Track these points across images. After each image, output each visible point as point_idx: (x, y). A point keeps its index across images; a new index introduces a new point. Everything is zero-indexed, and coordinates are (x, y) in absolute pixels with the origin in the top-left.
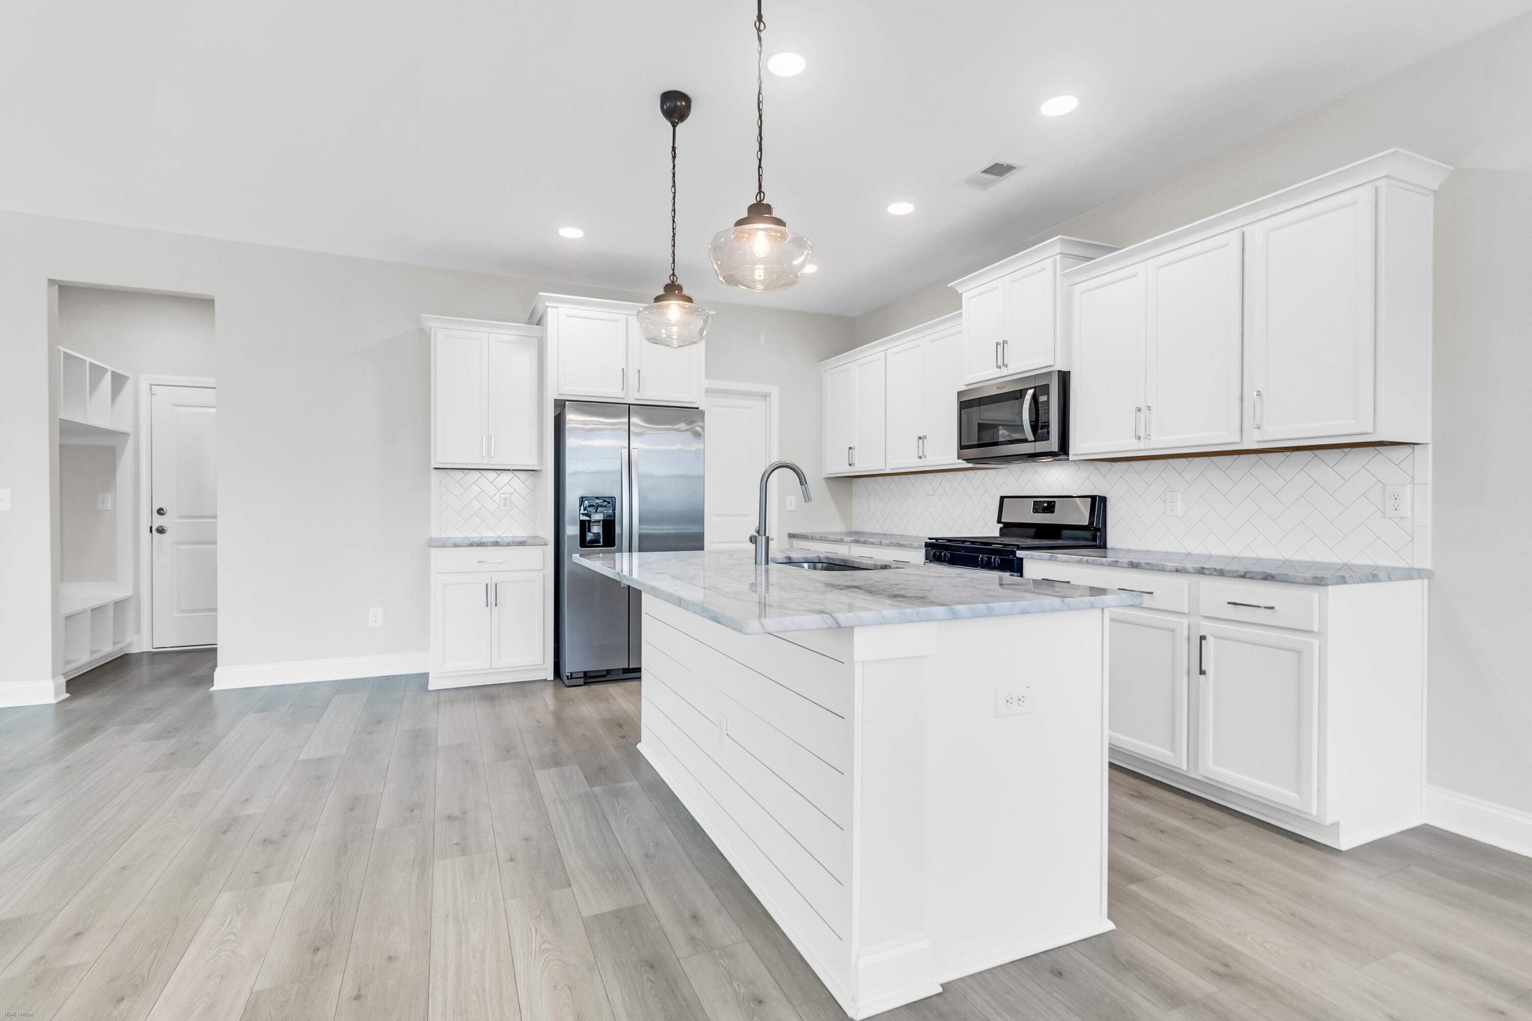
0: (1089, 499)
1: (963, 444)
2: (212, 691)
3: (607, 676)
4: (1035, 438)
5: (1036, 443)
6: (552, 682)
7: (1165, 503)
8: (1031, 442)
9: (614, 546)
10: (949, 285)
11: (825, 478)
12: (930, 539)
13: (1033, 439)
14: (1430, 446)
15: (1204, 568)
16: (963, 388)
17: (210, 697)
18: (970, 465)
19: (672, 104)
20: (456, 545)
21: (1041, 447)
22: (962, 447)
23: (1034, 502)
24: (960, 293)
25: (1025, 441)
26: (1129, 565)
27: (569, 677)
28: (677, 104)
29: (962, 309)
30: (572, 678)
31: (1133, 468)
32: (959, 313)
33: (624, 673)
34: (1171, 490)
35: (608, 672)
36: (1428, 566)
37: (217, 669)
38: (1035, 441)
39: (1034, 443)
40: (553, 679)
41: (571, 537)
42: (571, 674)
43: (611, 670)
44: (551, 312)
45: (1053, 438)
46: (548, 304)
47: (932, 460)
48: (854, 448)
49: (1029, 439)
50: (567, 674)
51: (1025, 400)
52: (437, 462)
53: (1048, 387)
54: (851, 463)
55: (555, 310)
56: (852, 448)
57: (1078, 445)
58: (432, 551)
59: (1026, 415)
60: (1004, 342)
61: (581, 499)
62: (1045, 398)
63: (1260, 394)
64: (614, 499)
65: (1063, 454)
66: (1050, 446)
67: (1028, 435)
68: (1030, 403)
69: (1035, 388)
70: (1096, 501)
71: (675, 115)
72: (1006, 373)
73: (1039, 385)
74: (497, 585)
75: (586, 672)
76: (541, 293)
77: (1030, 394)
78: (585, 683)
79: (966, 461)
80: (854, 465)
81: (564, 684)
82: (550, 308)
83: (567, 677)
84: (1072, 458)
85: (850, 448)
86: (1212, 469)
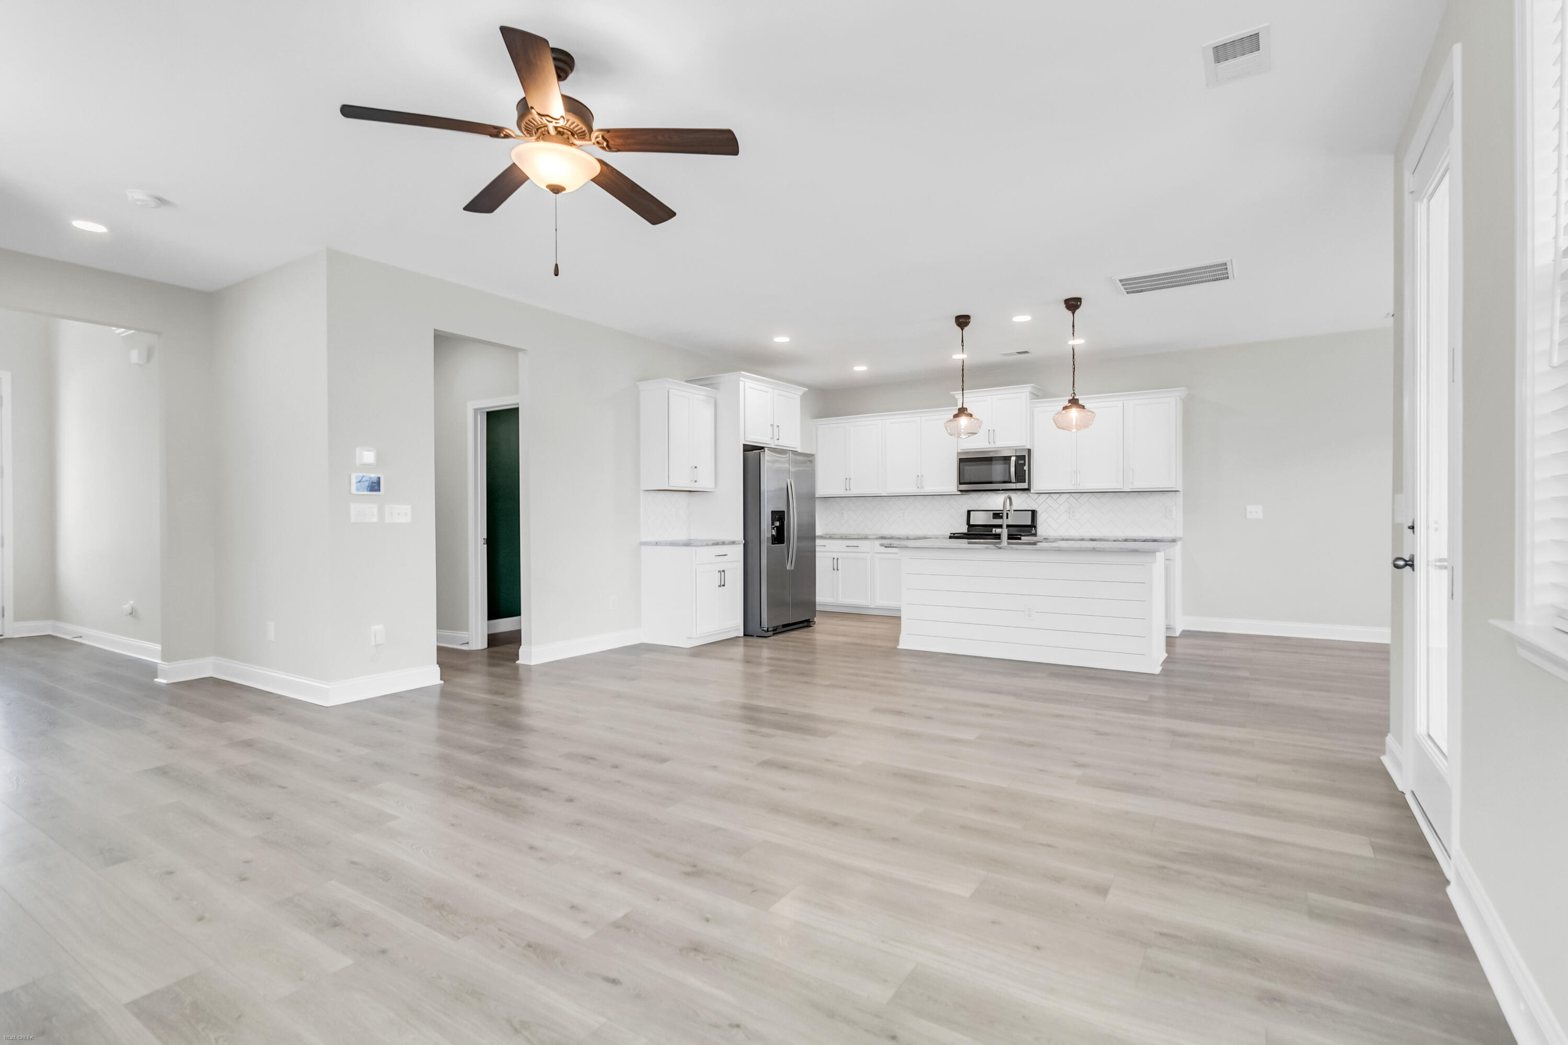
0: (1030, 512)
1: (961, 482)
2: (518, 664)
3: (779, 630)
4: (1016, 481)
5: (1017, 483)
6: (742, 638)
9: (784, 543)
14: (1182, 493)
16: (960, 452)
17: (517, 668)
18: (959, 493)
19: (964, 321)
20: (707, 545)
21: (1020, 486)
23: (997, 513)
24: (956, 398)
25: (1010, 482)
28: (966, 321)
30: (768, 631)
35: (777, 628)
36: (1181, 536)
37: (521, 647)
39: (1015, 484)
40: (742, 635)
41: (766, 538)
42: (768, 628)
44: (741, 384)
45: (1025, 482)
46: (741, 379)
47: (929, 489)
48: (850, 479)
49: (1012, 481)
50: (765, 629)
51: (1011, 461)
52: (670, 485)
53: (1025, 456)
54: (848, 488)
55: (743, 383)
56: (848, 479)
57: (1037, 485)
58: (693, 549)
59: (1013, 469)
60: (994, 430)
61: (772, 512)
62: (1022, 462)
63: (1133, 470)
64: (784, 512)
65: (1028, 490)
66: (1025, 485)
67: (1013, 479)
68: (1014, 464)
69: (1016, 456)
70: (1034, 513)
71: (963, 325)
72: (994, 446)
73: (1019, 455)
74: (725, 572)
75: (773, 627)
76: (742, 372)
77: (1013, 459)
78: (774, 634)
79: (960, 491)
80: (850, 490)
81: (757, 636)
82: (740, 382)
83: (765, 630)
84: (1032, 491)
85: (846, 479)
86: (1093, 499)
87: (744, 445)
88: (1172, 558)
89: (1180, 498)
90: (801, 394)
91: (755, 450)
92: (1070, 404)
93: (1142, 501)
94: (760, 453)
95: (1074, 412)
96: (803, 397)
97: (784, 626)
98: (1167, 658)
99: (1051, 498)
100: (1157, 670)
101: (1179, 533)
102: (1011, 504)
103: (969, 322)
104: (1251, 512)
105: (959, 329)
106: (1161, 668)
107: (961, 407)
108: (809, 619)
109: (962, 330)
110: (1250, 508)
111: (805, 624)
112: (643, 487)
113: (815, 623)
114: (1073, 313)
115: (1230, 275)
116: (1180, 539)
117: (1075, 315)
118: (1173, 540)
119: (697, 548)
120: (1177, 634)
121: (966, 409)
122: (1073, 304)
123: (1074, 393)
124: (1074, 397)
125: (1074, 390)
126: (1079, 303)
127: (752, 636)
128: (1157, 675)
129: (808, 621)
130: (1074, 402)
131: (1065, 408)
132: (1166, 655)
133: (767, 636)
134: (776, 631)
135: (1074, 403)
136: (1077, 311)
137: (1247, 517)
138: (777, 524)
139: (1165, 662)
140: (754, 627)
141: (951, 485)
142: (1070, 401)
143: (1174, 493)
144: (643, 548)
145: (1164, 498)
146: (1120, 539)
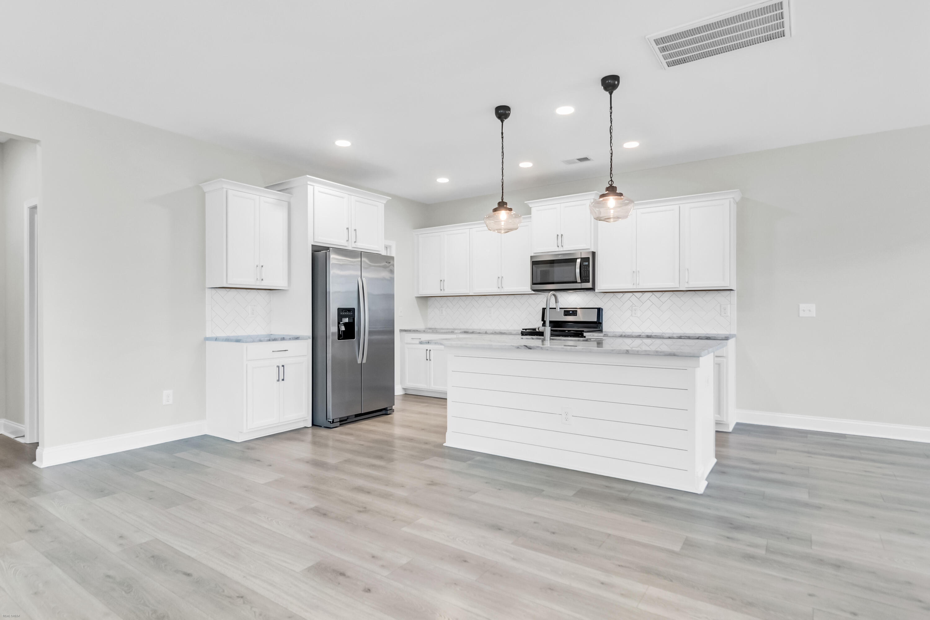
0: (597, 310)
1: (534, 282)
3: (348, 420)
4: (581, 281)
5: (582, 284)
6: (311, 428)
7: (632, 311)
8: (579, 283)
9: (353, 338)
10: (525, 202)
11: (415, 297)
12: (523, 329)
13: (580, 282)
14: (736, 291)
15: (681, 336)
16: (532, 255)
18: (534, 292)
19: (504, 112)
20: (260, 341)
21: (585, 285)
22: (533, 284)
23: (564, 311)
24: (530, 207)
25: (576, 282)
26: (646, 336)
27: (331, 422)
28: (506, 112)
29: (531, 214)
30: (333, 422)
31: (616, 296)
32: (530, 216)
33: (355, 417)
34: (634, 306)
35: (348, 418)
36: (736, 333)
38: (581, 283)
39: (580, 284)
40: (311, 426)
41: (333, 334)
42: (333, 420)
43: (349, 416)
44: (310, 188)
45: (589, 282)
46: (309, 183)
47: (508, 289)
48: (444, 281)
49: (578, 282)
50: (330, 420)
51: (577, 263)
52: (228, 283)
53: (589, 258)
54: (442, 289)
55: (312, 187)
56: (442, 281)
57: (601, 285)
58: (245, 345)
59: (578, 271)
60: (562, 235)
61: (339, 309)
62: (587, 263)
63: (688, 270)
64: (354, 309)
65: (593, 289)
66: (589, 285)
67: (579, 280)
68: (579, 265)
69: (581, 258)
70: (599, 311)
71: (503, 117)
72: (562, 250)
73: (583, 257)
74: (285, 366)
75: (340, 418)
76: (308, 176)
77: (579, 261)
78: (340, 425)
79: (534, 290)
80: (444, 290)
81: (324, 427)
82: (309, 186)
83: (330, 422)
84: (596, 291)
85: (441, 281)
86: (653, 297)
87: (312, 245)
88: (725, 356)
89: (734, 296)
90: (385, 202)
91: (323, 251)
92: (607, 192)
93: (699, 299)
94: (326, 252)
95: (611, 201)
96: (387, 206)
97: (357, 416)
98: (717, 464)
99: (615, 297)
100: (701, 488)
101: (733, 330)
102: (556, 301)
103: (509, 114)
104: (804, 310)
105: (499, 121)
106: (706, 483)
107: (501, 201)
108: (387, 408)
109: (502, 122)
110: (802, 306)
111: (384, 412)
112: (209, 284)
113: (393, 411)
114: (611, 94)
115: (787, 33)
116: (733, 336)
117: (612, 95)
118: (726, 337)
119: (247, 344)
120: (730, 430)
121: (506, 204)
122: (610, 83)
123: (611, 180)
124: (611, 185)
125: (611, 178)
126: (616, 82)
127: (321, 426)
128: (701, 495)
129: (385, 409)
130: (612, 189)
131: (603, 196)
132: (715, 460)
133: (331, 427)
134: (344, 421)
135: (611, 191)
136: (614, 92)
137: (801, 316)
138: (346, 320)
139: (713, 471)
140: (321, 419)
141: (526, 286)
142: (607, 189)
143: (728, 292)
144: (207, 342)
145: (720, 297)
146: (675, 336)
